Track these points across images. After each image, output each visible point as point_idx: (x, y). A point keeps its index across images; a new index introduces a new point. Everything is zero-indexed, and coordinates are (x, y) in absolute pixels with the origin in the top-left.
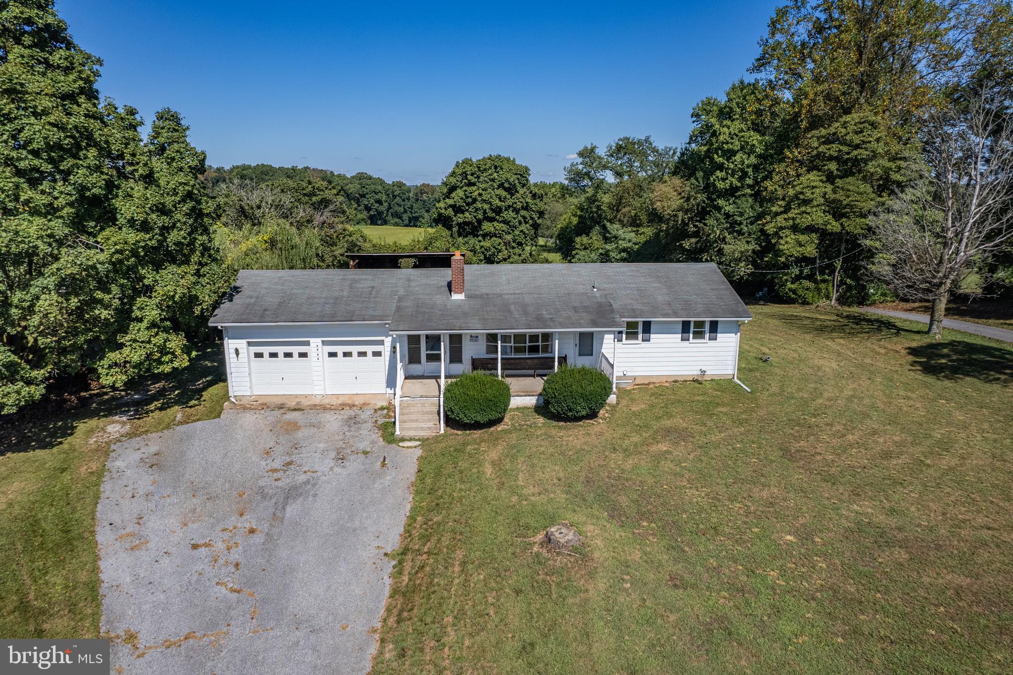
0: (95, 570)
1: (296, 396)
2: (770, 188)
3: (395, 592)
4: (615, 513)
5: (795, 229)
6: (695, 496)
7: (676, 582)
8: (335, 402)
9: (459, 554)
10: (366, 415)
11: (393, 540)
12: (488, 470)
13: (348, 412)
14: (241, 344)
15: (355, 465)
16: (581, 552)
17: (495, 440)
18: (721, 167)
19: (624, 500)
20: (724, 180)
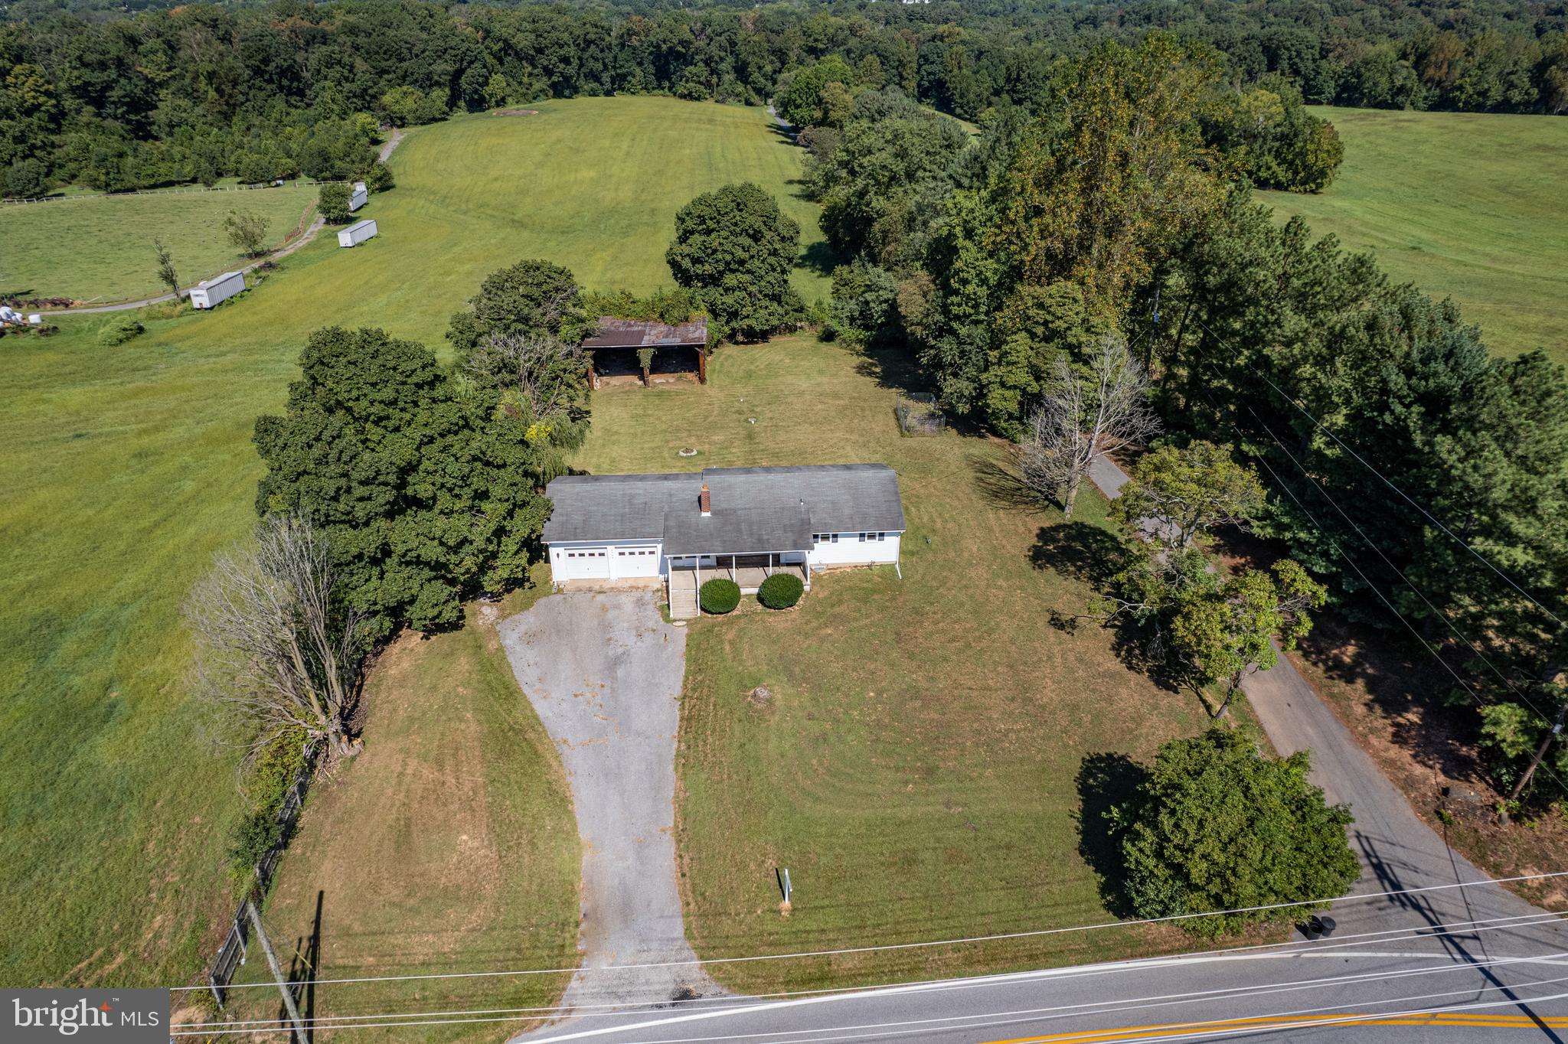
0: (532, 710)
1: (598, 580)
2: (1000, 322)
3: (682, 719)
4: (791, 677)
5: (1003, 385)
6: (836, 667)
7: (810, 717)
8: (626, 585)
9: (712, 700)
10: (648, 596)
11: (678, 690)
12: (727, 647)
13: (636, 594)
14: (560, 550)
15: (649, 639)
16: (770, 701)
17: (731, 623)
18: (956, 292)
19: (797, 670)
20: (959, 305)
